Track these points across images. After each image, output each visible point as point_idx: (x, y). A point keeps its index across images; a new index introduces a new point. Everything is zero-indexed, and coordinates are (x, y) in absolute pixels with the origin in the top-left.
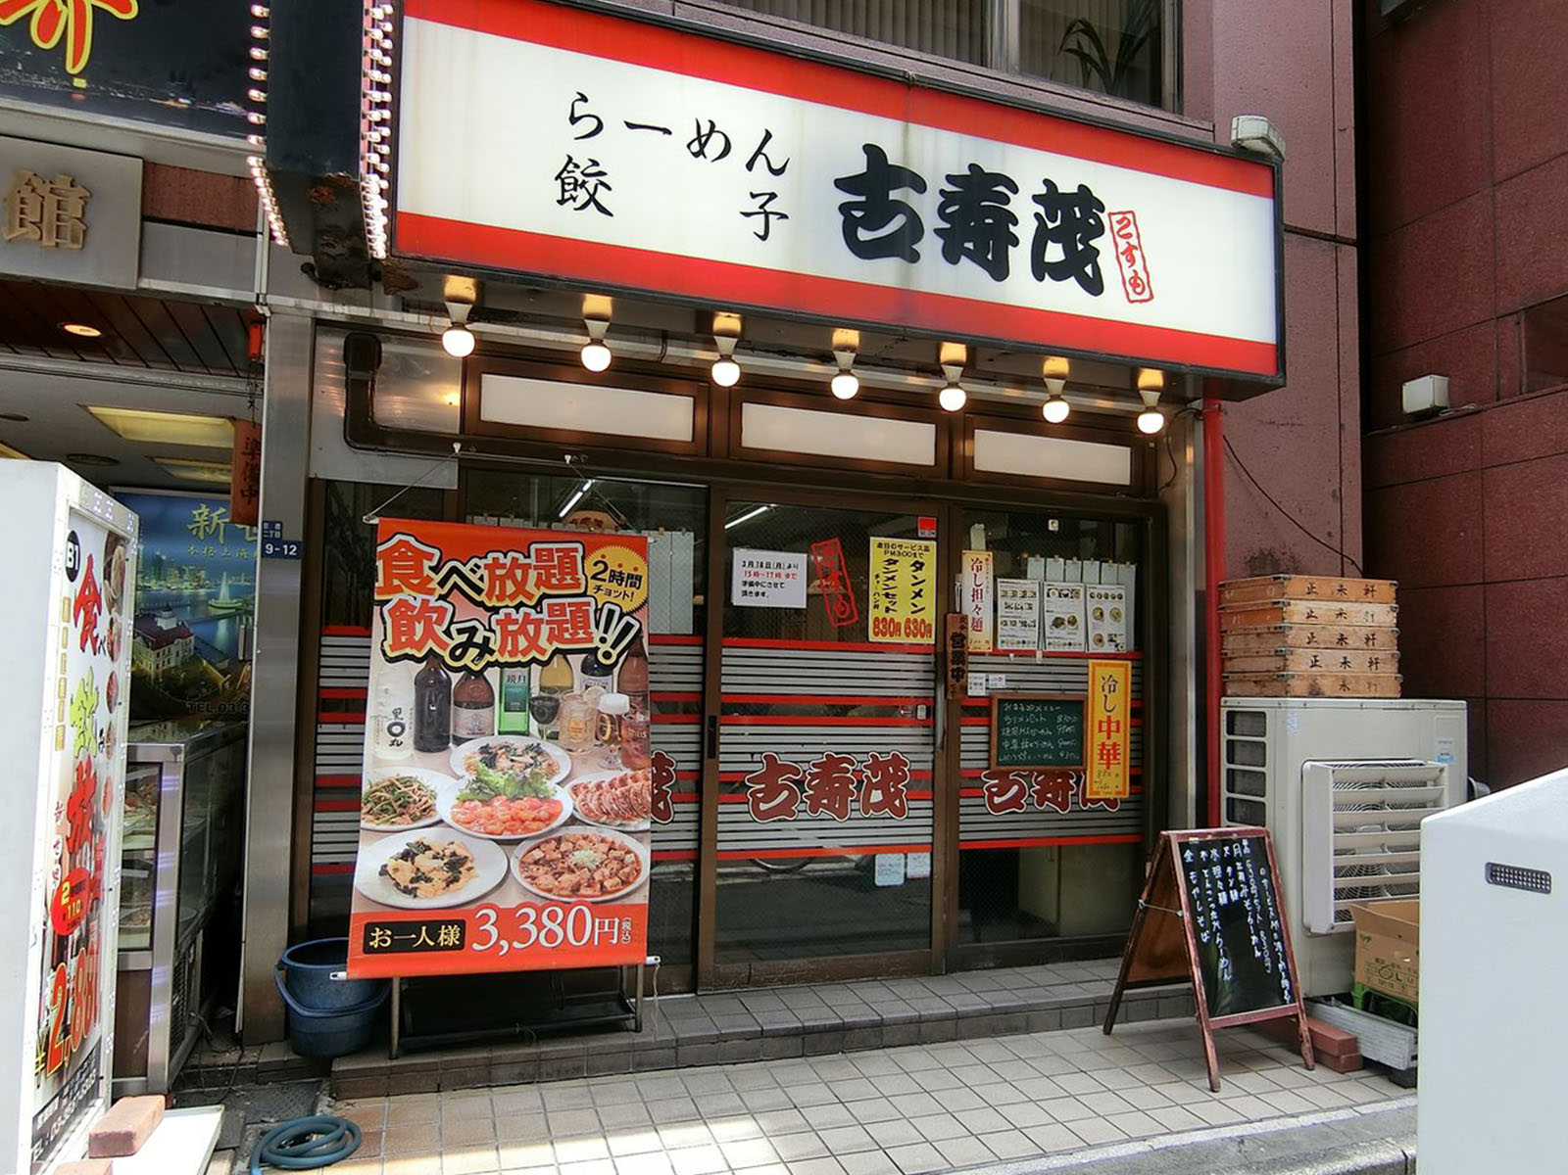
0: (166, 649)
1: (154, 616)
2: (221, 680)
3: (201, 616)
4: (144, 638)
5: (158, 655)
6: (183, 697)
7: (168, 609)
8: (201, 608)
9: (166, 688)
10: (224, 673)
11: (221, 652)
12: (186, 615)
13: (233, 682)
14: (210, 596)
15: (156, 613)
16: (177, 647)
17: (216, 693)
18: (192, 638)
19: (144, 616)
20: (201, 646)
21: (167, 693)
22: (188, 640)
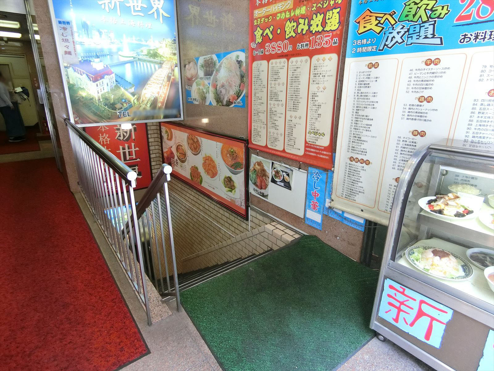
0: (101, 81)
1: (90, 61)
2: (132, 99)
3: (115, 61)
4: (87, 75)
5: (97, 86)
6: (115, 109)
7: (98, 57)
8: (115, 57)
9: (106, 105)
10: (133, 94)
11: (130, 83)
12: (107, 61)
13: (138, 99)
14: (119, 50)
15: (91, 59)
16: (107, 80)
17: (131, 106)
18: (113, 75)
19: (84, 61)
20: (119, 80)
21: (106, 107)
22: (111, 76)
